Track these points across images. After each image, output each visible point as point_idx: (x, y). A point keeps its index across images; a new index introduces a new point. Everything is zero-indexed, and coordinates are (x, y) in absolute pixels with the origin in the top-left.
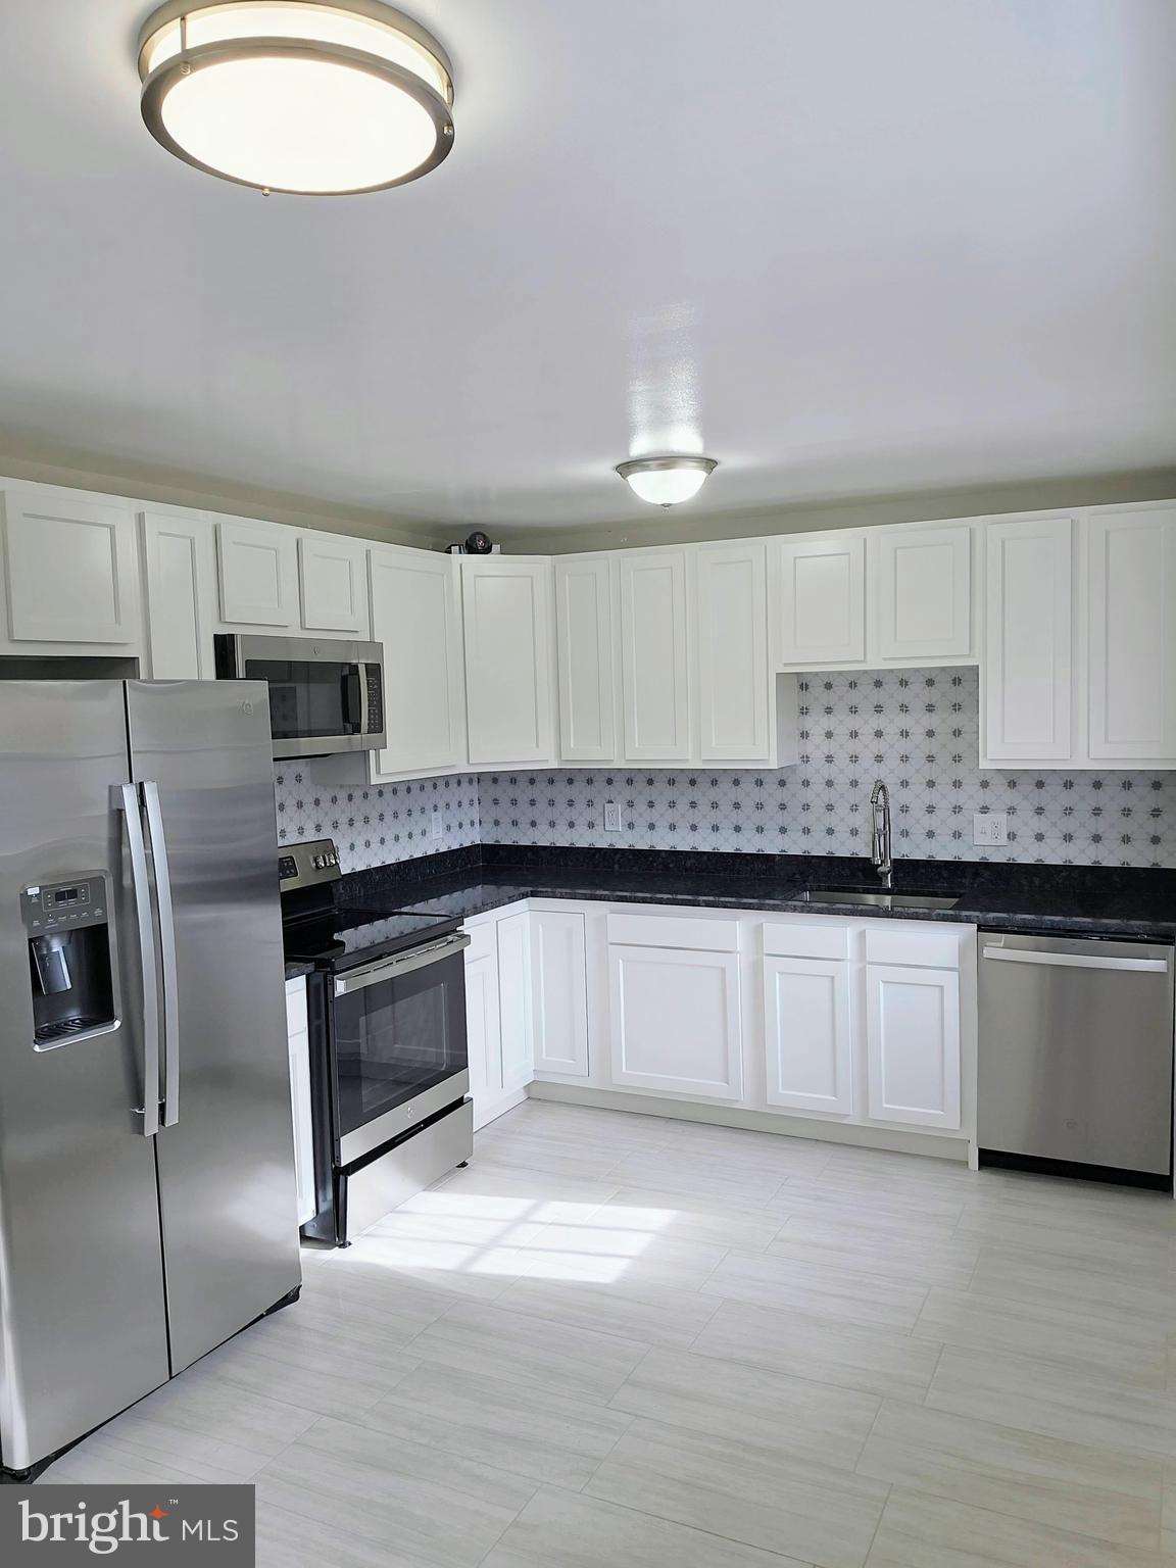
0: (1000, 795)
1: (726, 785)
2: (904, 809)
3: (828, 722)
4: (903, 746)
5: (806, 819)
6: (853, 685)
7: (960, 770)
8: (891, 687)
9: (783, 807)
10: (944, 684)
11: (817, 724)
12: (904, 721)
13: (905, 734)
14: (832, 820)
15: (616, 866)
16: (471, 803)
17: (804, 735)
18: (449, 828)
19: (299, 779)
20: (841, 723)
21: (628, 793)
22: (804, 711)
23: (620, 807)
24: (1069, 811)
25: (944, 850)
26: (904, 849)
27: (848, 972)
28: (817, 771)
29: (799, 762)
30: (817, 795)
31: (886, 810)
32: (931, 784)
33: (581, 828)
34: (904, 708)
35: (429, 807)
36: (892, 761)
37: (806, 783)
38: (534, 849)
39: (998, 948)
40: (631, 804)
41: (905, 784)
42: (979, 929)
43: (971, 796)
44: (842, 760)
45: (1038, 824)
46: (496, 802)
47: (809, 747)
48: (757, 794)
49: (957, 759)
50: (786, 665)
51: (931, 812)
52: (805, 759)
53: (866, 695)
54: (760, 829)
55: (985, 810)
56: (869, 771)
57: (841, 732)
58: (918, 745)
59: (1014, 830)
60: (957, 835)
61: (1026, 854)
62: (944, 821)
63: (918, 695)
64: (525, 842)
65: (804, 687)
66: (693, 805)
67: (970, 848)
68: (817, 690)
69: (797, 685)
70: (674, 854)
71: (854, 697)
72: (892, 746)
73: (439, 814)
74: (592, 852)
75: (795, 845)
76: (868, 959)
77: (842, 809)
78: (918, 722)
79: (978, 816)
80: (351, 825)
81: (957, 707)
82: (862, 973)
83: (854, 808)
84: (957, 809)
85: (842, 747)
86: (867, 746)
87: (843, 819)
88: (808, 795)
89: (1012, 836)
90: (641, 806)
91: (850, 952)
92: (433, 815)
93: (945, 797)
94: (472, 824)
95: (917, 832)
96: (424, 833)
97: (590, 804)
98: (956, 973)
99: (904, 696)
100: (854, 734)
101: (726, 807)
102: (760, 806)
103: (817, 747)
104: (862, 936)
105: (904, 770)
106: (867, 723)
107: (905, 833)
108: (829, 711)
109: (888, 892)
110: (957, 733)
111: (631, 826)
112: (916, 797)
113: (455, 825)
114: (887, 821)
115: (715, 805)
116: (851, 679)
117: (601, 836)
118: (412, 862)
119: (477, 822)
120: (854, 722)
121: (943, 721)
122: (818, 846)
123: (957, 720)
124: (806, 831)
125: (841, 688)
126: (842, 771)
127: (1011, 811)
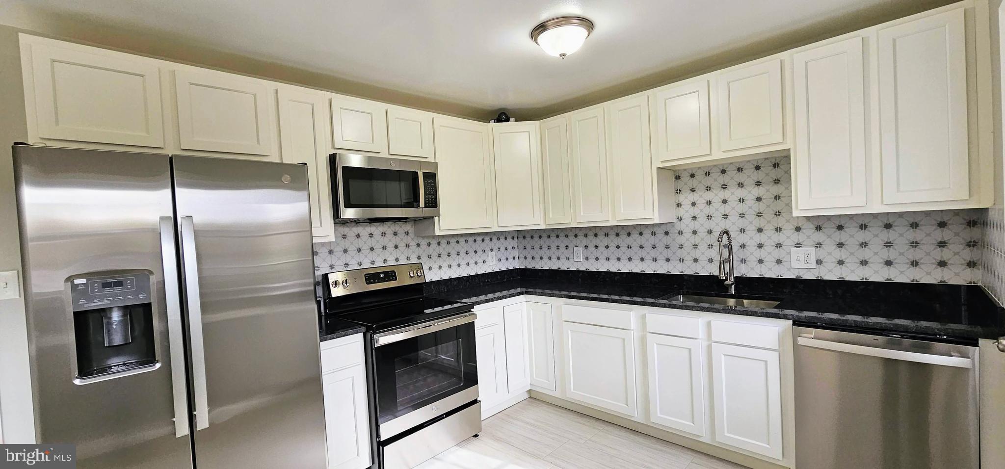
0: (809, 235)
1: (635, 235)
2: (743, 246)
3: (693, 197)
4: (741, 208)
5: (681, 253)
6: (707, 174)
7: (780, 221)
8: (732, 172)
9: (667, 247)
10: (767, 168)
11: (686, 198)
12: (740, 193)
13: (742, 200)
14: (697, 253)
15: (580, 279)
16: (513, 248)
17: (679, 205)
18: (500, 260)
19: (407, 233)
20: (701, 197)
21: (585, 241)
22: (678, 192)
23: (581, 249)
24: (864, 245)
25: (770, 272)
26: (741, 271)
27: (700, 346)
28: (687, 225)
29: (675, 220)
30: (687, 239)
31: (729, 247)
32: (760, 230)
33: (563, 260)
34: (741, 185)
35: (487, 249)
36: (734, 217)
37: (681, 233)
38: (542, 271)
39: (809, 338)
40: (586, 247)
41: (742, 231)
42: (794, 324)
43: (788, 237)
44: (702, 219)
45: (839, 254)
46: (525, 248)
47: (681, 212)
48: (653, 240)
49: (778, 214)
50: (662, 162)
51: (761, 247)
52: (680, 219)
53: (717, 179)
54: (655, 260)
55: (798, 245)
56: (719, 225)
57: (701, 202)
58: (749, 206)
59: (821, 258)
60: (779, 262)
61: (831, 273)
62: (770, 253)
63: (750, 177)
64: (538, 267)
65: (678, 178)
66: (618, 247)
67: (789, 270)
68: (685, 177)
69: (673, 177)
70: (609, 274)
71: (708, 181)
72: (732, 208)
73: (493, 253)
74: (568, 272)
75: (675, 269)
76: (714, 339)
77: (703, 247)
78: (750, 193)
79: (794, 250)
80: (439, 257)
81: (777, 181)
82: (709, 347)
83: (710, 246)
84: (779, 246)
85: (701, 210)
86: (717, 209)
87: (704, 253)
88: (681, 240)
89: (819, 262)
90: (591, 248)
91: (701, 333)
92: (490, 253)
93: (769, 238)
94: (514, 258)
95: (752, 260)
96: (484, 262)
97: (567, 247)
98: (777, 354)
99: (741, 177)
100: (709, 203)
101: (636, 247)
102: (654, 247)
103: (686, 211)
104: (709, 324)
105: (741, 223)
106: (717, 195)
107: (743, 261)
108: (693, 190)
109: (732, 296)
110: (777, 198)
111: (587, 258)
112: (751, 239)
113: (503, 258)
114: (731, 253)
115: (629, 247)
116: (706, 170)
117: (573, 264)
118: (477, 276)
119: (517, 257)
120: (709, 196)
121: (768, 191)
122: (689, 269)
123: (776, 190)
124: (682, 260)
125: (700, 176)
126: (702, 225)
127: (818, 245)
